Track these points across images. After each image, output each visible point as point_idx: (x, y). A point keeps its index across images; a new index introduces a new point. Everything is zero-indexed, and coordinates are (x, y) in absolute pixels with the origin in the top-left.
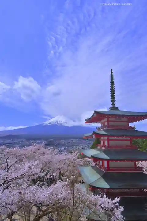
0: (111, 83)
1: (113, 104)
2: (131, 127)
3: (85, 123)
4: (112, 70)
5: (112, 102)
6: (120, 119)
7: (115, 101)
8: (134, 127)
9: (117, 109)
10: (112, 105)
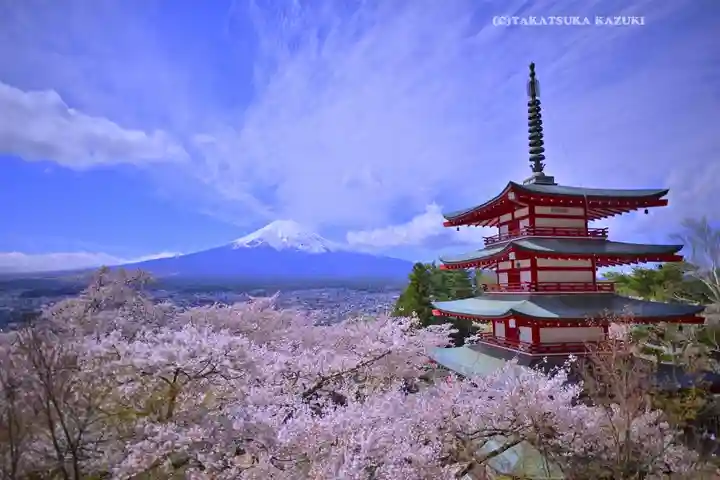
0: (529, 105)
1: (538, 168)
2: (595, 233)
3: (446, 225)
4: (532, 67)
5: (533, 163)
6: (565, 211)
7: (543, 158)
8: (604, 232)
9: (550, 180)
10: (534, 171)
